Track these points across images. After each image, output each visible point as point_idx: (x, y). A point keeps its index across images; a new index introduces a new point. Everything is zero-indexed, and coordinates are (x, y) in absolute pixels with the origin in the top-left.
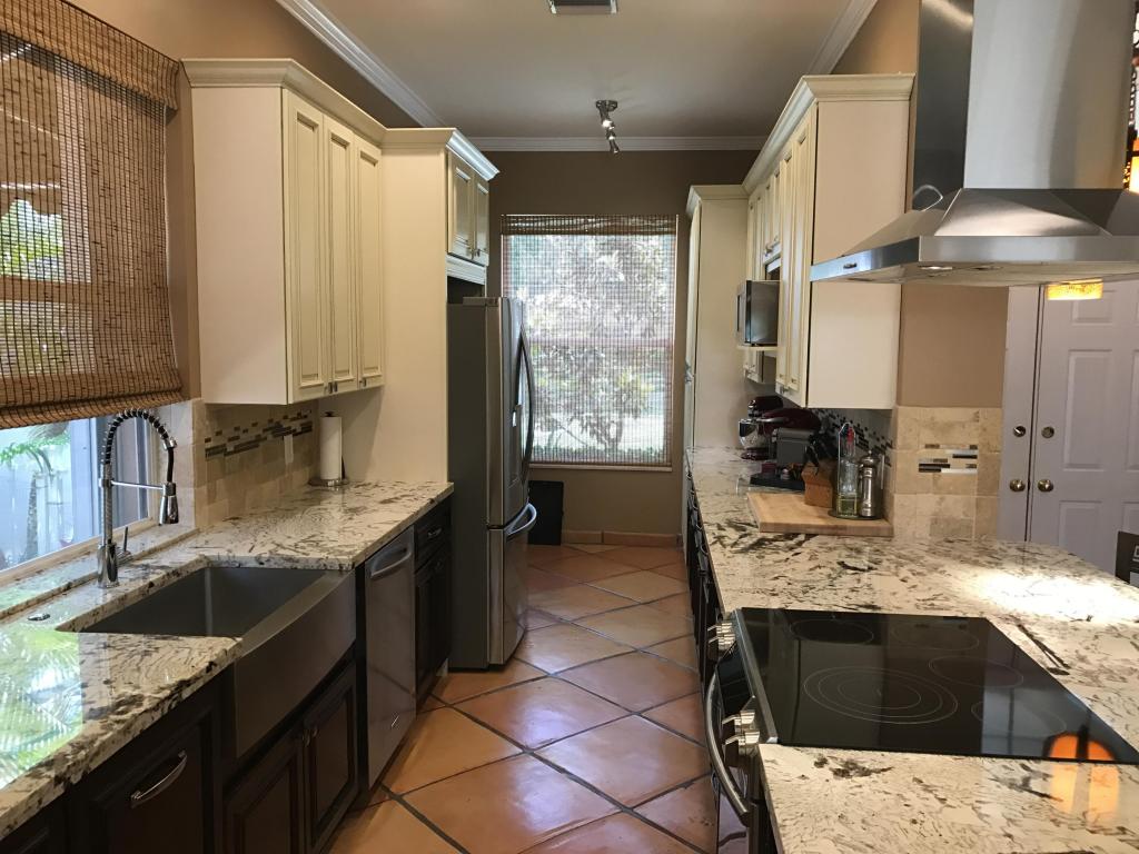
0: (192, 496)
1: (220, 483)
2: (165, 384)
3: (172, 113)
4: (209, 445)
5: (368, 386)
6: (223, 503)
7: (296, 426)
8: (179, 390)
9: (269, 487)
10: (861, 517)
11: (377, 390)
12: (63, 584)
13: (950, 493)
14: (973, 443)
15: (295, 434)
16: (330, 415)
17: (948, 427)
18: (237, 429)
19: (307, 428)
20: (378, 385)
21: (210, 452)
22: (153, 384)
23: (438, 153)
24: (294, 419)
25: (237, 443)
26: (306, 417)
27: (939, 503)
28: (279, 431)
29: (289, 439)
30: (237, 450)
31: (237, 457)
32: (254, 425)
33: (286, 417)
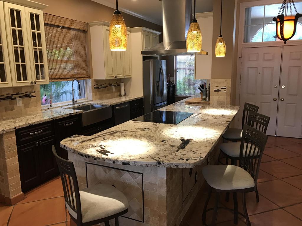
0: (91, 95)
1: (97, 93)
2: (86, 76)
3: (87, 31)
4: (95, 86)
5: (126, 77)
6: (98, 96)
7: (116, 85)
8: (89, 77)
9: (109, 95)
10: (206, 101)
11: (130, 78)
12: (67, 104)
13: (221, 96)
14: (225, 86)
15: (115, 86)
16: (122, 83)
17: (220, 83)
18: (101, 84)
19: (119, 85)
20: (131, 77)
21: (95, 88)
22: (83, 76)
23: (140, 32)
24: (115, 83)
25: (101, 87)
26: (118, 83)
27: (219, 98)
28: (111, 85)
29: (113, 87)
30: (101, 88)
31: (101, 89)
32: (105, 84)
33: (113, 83)
